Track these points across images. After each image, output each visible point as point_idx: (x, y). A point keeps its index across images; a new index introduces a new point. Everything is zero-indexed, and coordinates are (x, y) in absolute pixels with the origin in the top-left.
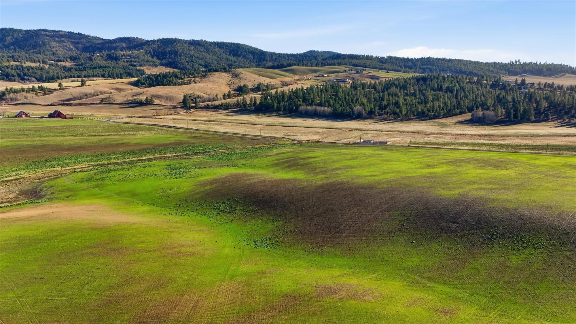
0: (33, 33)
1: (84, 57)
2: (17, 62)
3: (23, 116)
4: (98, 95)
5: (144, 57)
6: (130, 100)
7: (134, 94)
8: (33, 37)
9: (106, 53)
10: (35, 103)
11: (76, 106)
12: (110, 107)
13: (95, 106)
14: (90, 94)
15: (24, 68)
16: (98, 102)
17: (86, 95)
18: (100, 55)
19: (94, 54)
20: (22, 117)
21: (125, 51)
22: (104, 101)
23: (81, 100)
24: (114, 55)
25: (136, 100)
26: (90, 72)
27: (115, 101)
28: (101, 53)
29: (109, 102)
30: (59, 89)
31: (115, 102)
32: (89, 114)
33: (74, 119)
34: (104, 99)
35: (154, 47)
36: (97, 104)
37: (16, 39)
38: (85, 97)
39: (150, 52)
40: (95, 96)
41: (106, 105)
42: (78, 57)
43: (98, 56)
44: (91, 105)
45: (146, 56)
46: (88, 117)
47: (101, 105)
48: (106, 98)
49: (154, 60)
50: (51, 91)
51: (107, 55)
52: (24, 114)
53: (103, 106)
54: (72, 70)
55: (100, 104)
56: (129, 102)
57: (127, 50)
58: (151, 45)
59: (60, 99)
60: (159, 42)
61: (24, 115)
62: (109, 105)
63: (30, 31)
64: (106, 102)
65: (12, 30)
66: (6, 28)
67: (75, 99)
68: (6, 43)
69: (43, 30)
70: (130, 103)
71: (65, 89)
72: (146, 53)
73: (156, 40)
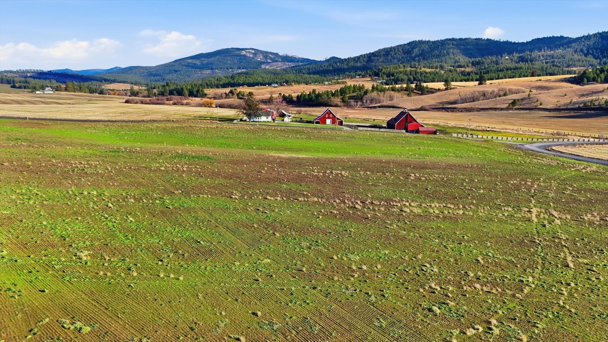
0: (440, 43)
1: (489, 61)
2: (414, 67)
3: (328, 121)
4: (505, 95)
5: (573, 55)
6: (575, 103)
7: (585, 93)
8: (439, 47)
9: (517, 55)
10: (399, 106)
11: (462, 111)
12: (531, 115)
13: (497, 112)
14: (491, 93)
15: (418, 73)
16: (505, 106)
17: (484, 95)
18: (510, 58)
19: (502, 57)
20: (325, 123)
21: (544, 51)
22: (518, 103)
23: (472, 103)
24: (529, 56)
25: (596, 103)
26: (493, 75)
27: (541, 104)
28: (511, 56)
29: (527, 106)
30: (445, 89)
31: (541, 107)
32: (484, 125)
33: (438, 135)
34: (518, 100)
35: (588, 45)
36: (502, 109)
37: (423, 50)
38: (482, 97)
39: (582, 50)
40: (500, 96)
41: (522, 112)
42: (481, 61)
43: (507, 59)
44: (490, 112)
45: (576, 56)
46: (478, 133)
47: (511, 111)
48: (522, 100)
49: (589, 59)
50: (432, 91)
51: (520, 57)
52: (331, 116)
53: (515, 113)
54: (471, 74)
55: (507, 109)
56: (577, 106)
57: (547, 50)
58: (584, 42)
59: (440, 101)
60: (597, 37)
61: (329, 118)
62: (528, 111)
63: (438, 41)
64: (521, 107)
65: (421, 42)
66: (416, 41)
67: (464, 101)
68: (413, 55)
69: (450, 40)
70: (579, 109)
71: (453, 88)
72: (576, 51)
73: (592, 35)
